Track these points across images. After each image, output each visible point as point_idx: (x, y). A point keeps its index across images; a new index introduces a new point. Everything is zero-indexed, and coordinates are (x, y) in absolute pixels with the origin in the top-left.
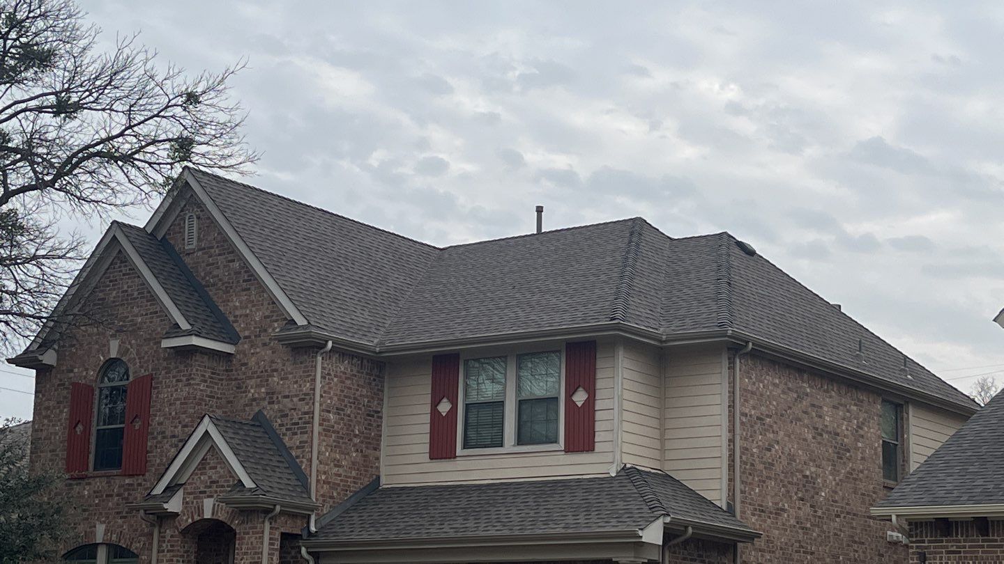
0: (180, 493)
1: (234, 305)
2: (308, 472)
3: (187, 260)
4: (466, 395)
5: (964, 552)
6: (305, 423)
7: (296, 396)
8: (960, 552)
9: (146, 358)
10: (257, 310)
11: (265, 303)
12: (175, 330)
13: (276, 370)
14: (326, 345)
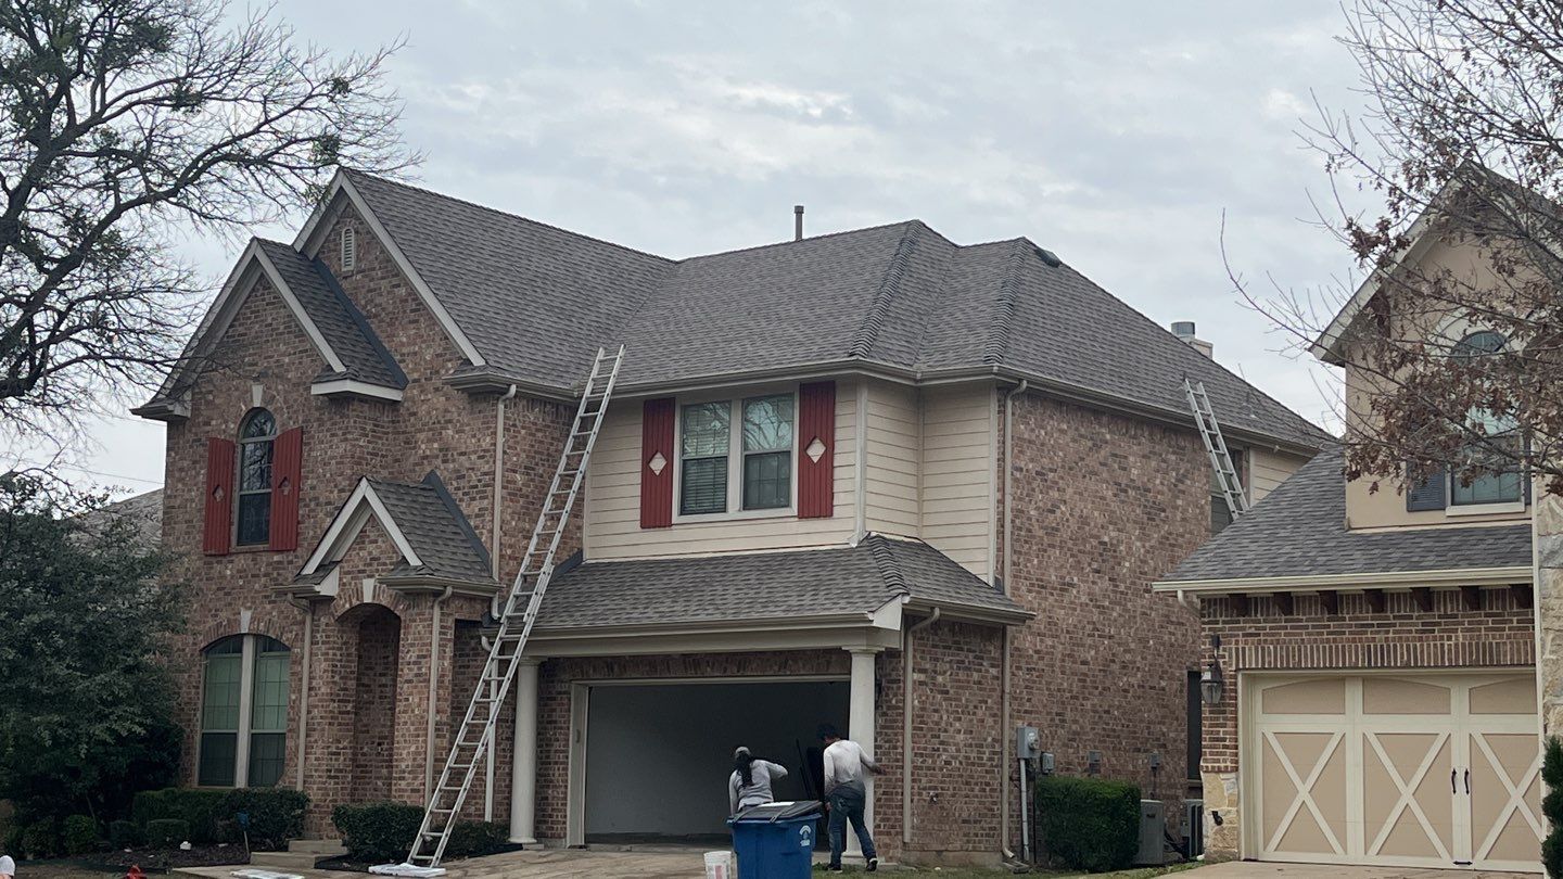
0: (336, 573)
1: (400, 341)
2: (488, 545)
3: (345, 284)
4: (683, 451)
5: (1265, 635)
6: (484, 486)
7: (475, 452)
8: (1259, 635)
9: (295, 407)
10: (428, 347)
11: (437, 338)
12: (328, 374)
13: (450, 421)
14: (508, 390)
